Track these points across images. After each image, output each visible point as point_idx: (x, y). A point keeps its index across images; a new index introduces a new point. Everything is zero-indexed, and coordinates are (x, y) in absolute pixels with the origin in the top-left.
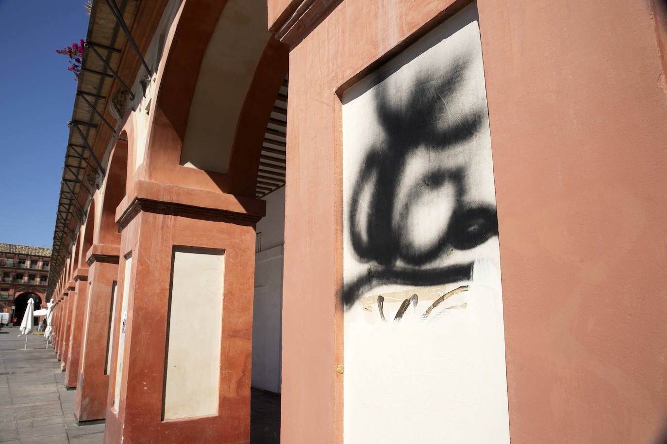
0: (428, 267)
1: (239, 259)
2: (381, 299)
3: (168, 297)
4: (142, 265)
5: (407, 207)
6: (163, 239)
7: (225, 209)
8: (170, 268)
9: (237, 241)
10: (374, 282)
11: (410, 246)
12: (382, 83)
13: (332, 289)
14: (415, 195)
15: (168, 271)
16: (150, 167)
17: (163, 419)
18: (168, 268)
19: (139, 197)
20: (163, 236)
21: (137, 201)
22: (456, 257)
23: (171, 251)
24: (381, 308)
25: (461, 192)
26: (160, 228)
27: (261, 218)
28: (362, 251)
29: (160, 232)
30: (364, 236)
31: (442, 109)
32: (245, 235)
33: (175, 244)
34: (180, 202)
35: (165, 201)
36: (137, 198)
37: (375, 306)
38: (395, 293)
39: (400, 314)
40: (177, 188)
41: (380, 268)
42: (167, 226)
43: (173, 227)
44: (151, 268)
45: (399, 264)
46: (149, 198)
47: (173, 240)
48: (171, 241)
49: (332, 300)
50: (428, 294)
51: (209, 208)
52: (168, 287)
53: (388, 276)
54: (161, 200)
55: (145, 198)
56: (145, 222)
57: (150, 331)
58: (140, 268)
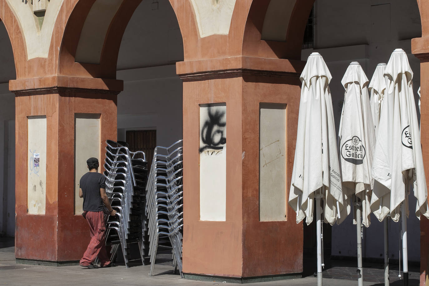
0: (217, 146)
1: (108, 119)
2: (208, 151)
3: (74, 144)
4: (61, 126)
5: (214, 135)
6: (69, 110)
7: (101, 89)
8: (74, 127)
9: (107, 108)
10: (207, 148)
11: (214, 142)
12: (210, 107)
13: (198, 149)
14: (215, 133)
15: (73, 129)
16: (60, 66)
17: (75, 214)
18: (73, 128)
19: (58, 86)
20: (69, 108)
21: (56, 88)
22: (221, 145)
23: (74, 117)
24: (208, 153)
25: (222, 135)
26: (68, 103)
27: (120, 92)
28: (204, 142)
29: (68, 106)
30: (205, 139)
31: (220, 119)
32: (111, 104)
33: (76, 112)
34: (78, 87)
35: (71, 87)
36: (57, 87)
37: (207, 153)
38: (211, 150)
39: (212, 154)
40: (76, 78)
41: (208, 145)
42: (71, 102)
43: (74, 102)
44: (65, 127)
45: (212, 145)
46: (63, 86)
47: (74, 110)
48: (74, 111)
49: (198, 151)
50: (216, 151)
51: (93, 89)
52: (74, 138)
53: (210, 147)
54: (69, 87)
55: (61, 86)
56: (60, 101)
57: (66, 164)
58: (60, 128)
